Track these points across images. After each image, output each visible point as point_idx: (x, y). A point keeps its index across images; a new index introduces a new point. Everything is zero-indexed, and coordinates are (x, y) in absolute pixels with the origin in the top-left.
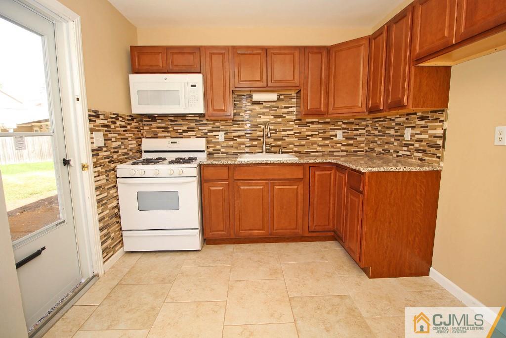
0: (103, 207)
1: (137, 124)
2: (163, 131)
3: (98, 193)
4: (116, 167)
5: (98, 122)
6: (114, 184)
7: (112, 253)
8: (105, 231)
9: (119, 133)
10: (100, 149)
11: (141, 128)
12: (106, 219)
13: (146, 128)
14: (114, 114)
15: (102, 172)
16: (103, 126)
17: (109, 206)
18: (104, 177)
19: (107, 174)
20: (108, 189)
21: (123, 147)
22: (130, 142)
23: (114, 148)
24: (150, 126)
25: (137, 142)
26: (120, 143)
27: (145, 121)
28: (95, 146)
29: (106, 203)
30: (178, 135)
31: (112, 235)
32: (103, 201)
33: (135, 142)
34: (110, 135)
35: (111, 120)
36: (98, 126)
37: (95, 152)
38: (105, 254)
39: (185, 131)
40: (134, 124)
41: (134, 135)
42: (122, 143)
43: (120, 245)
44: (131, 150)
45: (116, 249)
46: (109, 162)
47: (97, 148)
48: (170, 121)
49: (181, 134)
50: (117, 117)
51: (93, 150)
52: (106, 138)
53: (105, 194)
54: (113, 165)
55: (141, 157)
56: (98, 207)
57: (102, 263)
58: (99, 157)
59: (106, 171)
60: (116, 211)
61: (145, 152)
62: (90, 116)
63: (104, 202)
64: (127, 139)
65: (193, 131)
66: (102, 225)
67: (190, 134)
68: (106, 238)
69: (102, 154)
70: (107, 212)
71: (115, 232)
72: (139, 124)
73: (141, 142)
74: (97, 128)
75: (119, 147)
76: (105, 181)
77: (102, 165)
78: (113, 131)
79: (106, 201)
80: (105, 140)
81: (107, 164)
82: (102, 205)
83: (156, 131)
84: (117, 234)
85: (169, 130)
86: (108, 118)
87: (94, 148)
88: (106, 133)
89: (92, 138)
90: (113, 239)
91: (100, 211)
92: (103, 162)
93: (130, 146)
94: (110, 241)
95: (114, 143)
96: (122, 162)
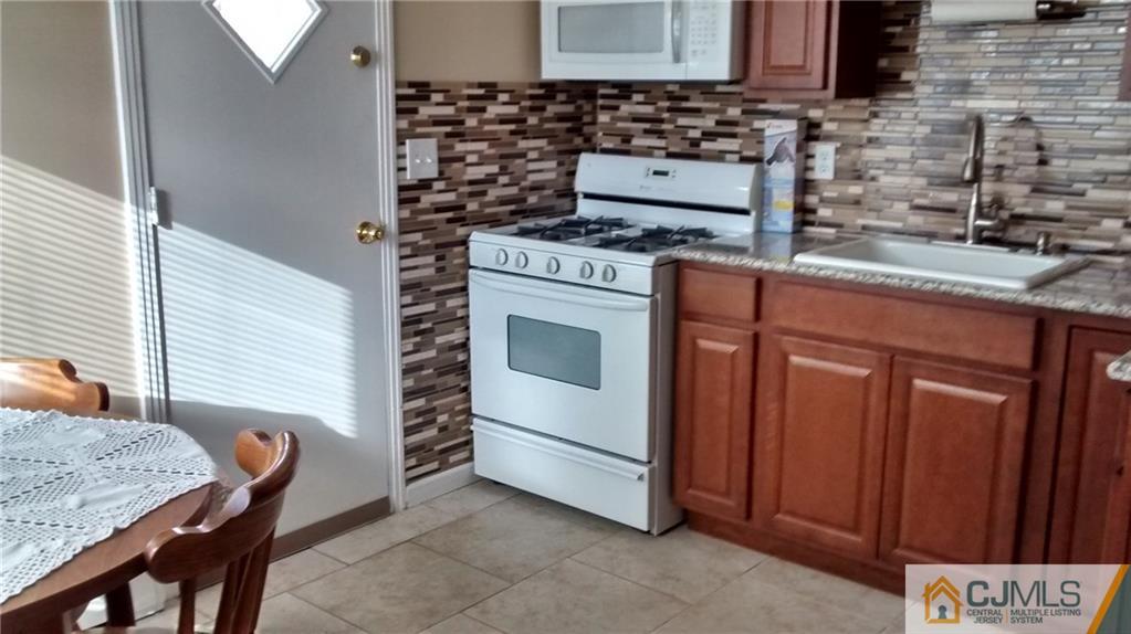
0: (418, 339)
1: (569, 108)
2: (646, 132)
3: (408, 299)
4: (469, 236)
5: (425, 111)
6: (459, 284)
7: (435, 465)
8: (420, 403)
9: (493, 140)
10: (425, 185)
11: (587, 119)
12: (424, 372)
13: (604, 118)
14: (481, 85)
15: (427, 247)
16: (438, 122)
17: (439, 340)
18: (431, 259)
19: (441, 252)
20: (439, 293)
21: (503, 179)
22: (532, 166)
23: (471, 183)
24: (612, 113)
25: (560, 164)
26: (495, 169)
27: (604, 97)
28: (409, 177)
29: (430, 330)
30: (684, 147)
31: (442, 419)
32: (420, 321)
33: (553, 164)
34: (460, 147)
35: (466, 104)
36: (422, 124)
37: (408, 194)
38: (413, 462)
39: (709, 135)
40: (552, 109)
41: (550, 143)
42: (502, 168)
43: (463, 455)
44: (535, 188)
45: (453, 459)
46: (449, 221)
47: (415, 182)
48: (669, 99)
49: (695, 143)
50: (491, 91)
51: (401, 189)
52: (448, 154)
53: (431, 307)
54: (461, 231)
55: (573, 211)
56: (404, 336)
57: (401, 480)
58: (420, 206)
59: (438, 246)
60: (461, 357)
61: (588, 196)
62: (399, 98)
63: (423, 326)
64: (523, 155)
65: (734, 136)
66: (410, 383)
67: (722, 144)
68: (420, 420)
69: (427, 199)
70: (432, 353)
71: (453, 414)
72: (579, 108)
73: (576, 163)
74: (419, 130)
75: (491, 180)
76: (431, 271)
77: (427, 229)
78: (471, 134)
79: (429, 325)
80: (441, 161)
81: (444, 227)
82: (417, 334)
83: (628, 129)
84: (458, 419)
85: (665, 126)
86: (461, 98)
87: (406, 183)
88: (450, 141)
89: (401, 157)
90: (443, 429)
91: (410, 348)
92: (431, 222)
93: (532, 178)
94: (432, 432)
95: (470, 170)
96: (493, 222)
